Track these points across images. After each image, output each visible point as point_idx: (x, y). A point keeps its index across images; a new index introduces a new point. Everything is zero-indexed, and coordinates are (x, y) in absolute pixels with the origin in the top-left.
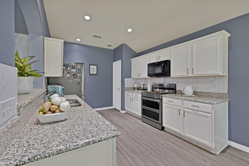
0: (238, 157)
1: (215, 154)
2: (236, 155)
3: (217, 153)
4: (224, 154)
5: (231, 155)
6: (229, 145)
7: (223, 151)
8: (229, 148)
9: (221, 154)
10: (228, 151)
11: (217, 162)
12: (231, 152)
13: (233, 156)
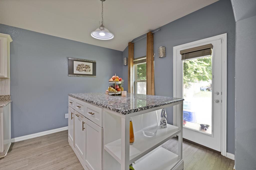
0: (23, 146)
1: (3, 158)
2: (21, 146)
3: (6, 155)
4: (11, 152)
5: (18, 148)
6: (12, 143)
7: (10, 150)
8: (13, 145)
9: (9, 153)
10: (14, 147)
11: (9, 161)
12: (17, 147)
13: (19, 148)
